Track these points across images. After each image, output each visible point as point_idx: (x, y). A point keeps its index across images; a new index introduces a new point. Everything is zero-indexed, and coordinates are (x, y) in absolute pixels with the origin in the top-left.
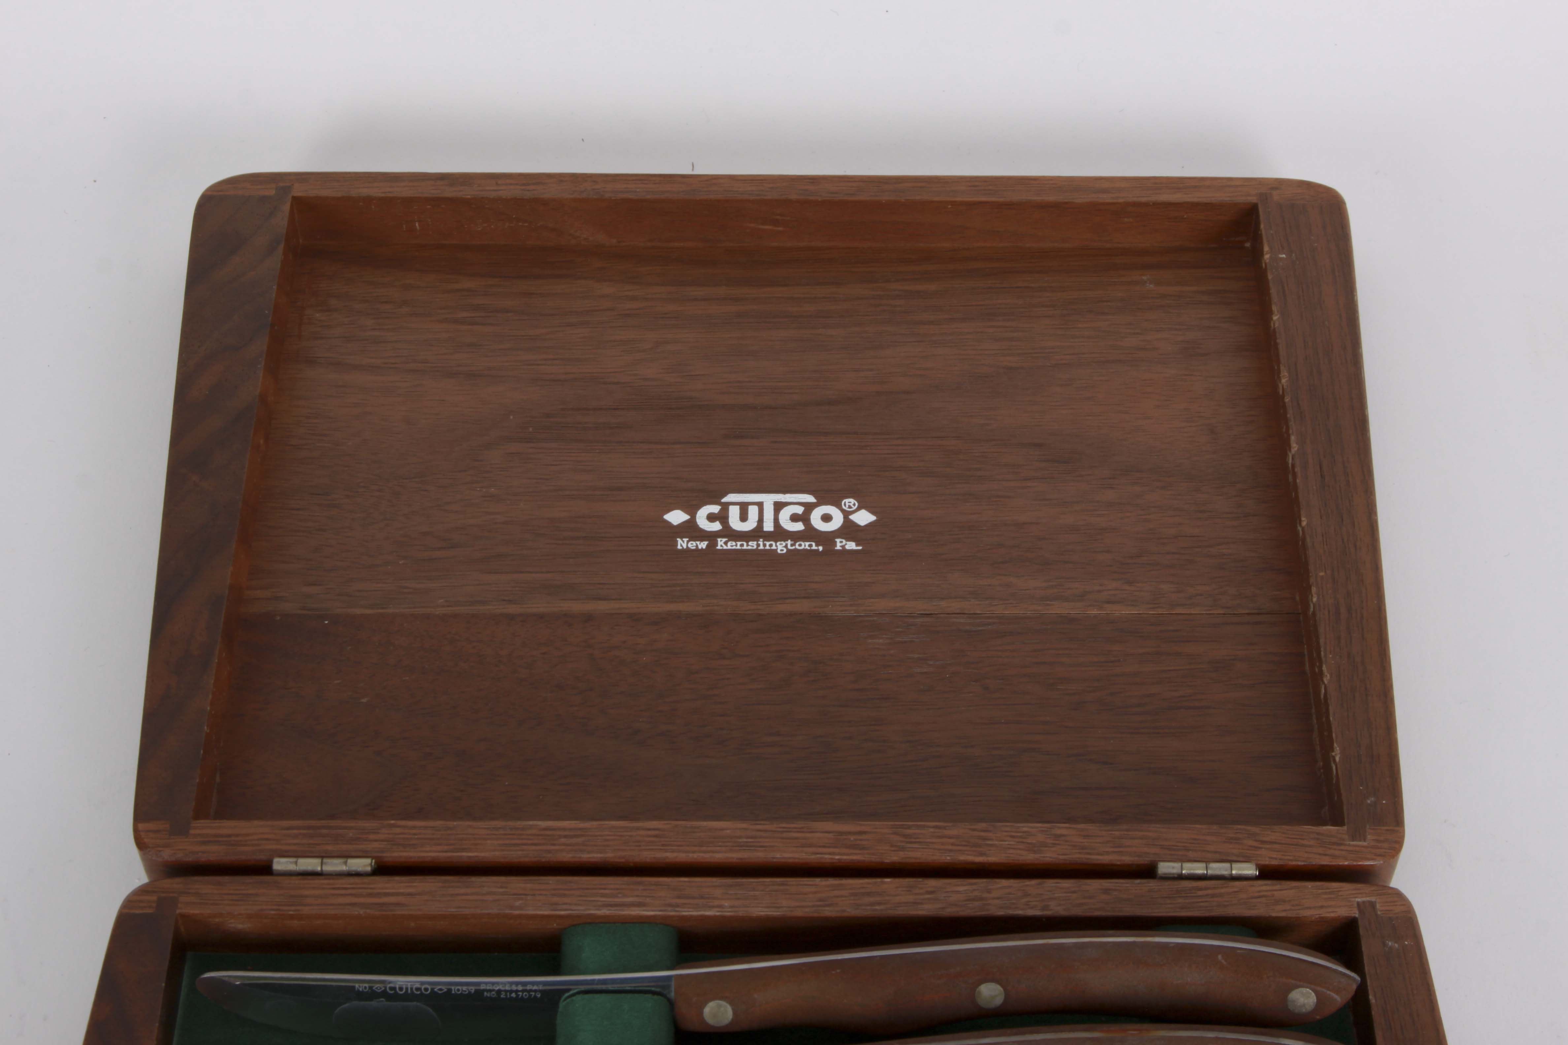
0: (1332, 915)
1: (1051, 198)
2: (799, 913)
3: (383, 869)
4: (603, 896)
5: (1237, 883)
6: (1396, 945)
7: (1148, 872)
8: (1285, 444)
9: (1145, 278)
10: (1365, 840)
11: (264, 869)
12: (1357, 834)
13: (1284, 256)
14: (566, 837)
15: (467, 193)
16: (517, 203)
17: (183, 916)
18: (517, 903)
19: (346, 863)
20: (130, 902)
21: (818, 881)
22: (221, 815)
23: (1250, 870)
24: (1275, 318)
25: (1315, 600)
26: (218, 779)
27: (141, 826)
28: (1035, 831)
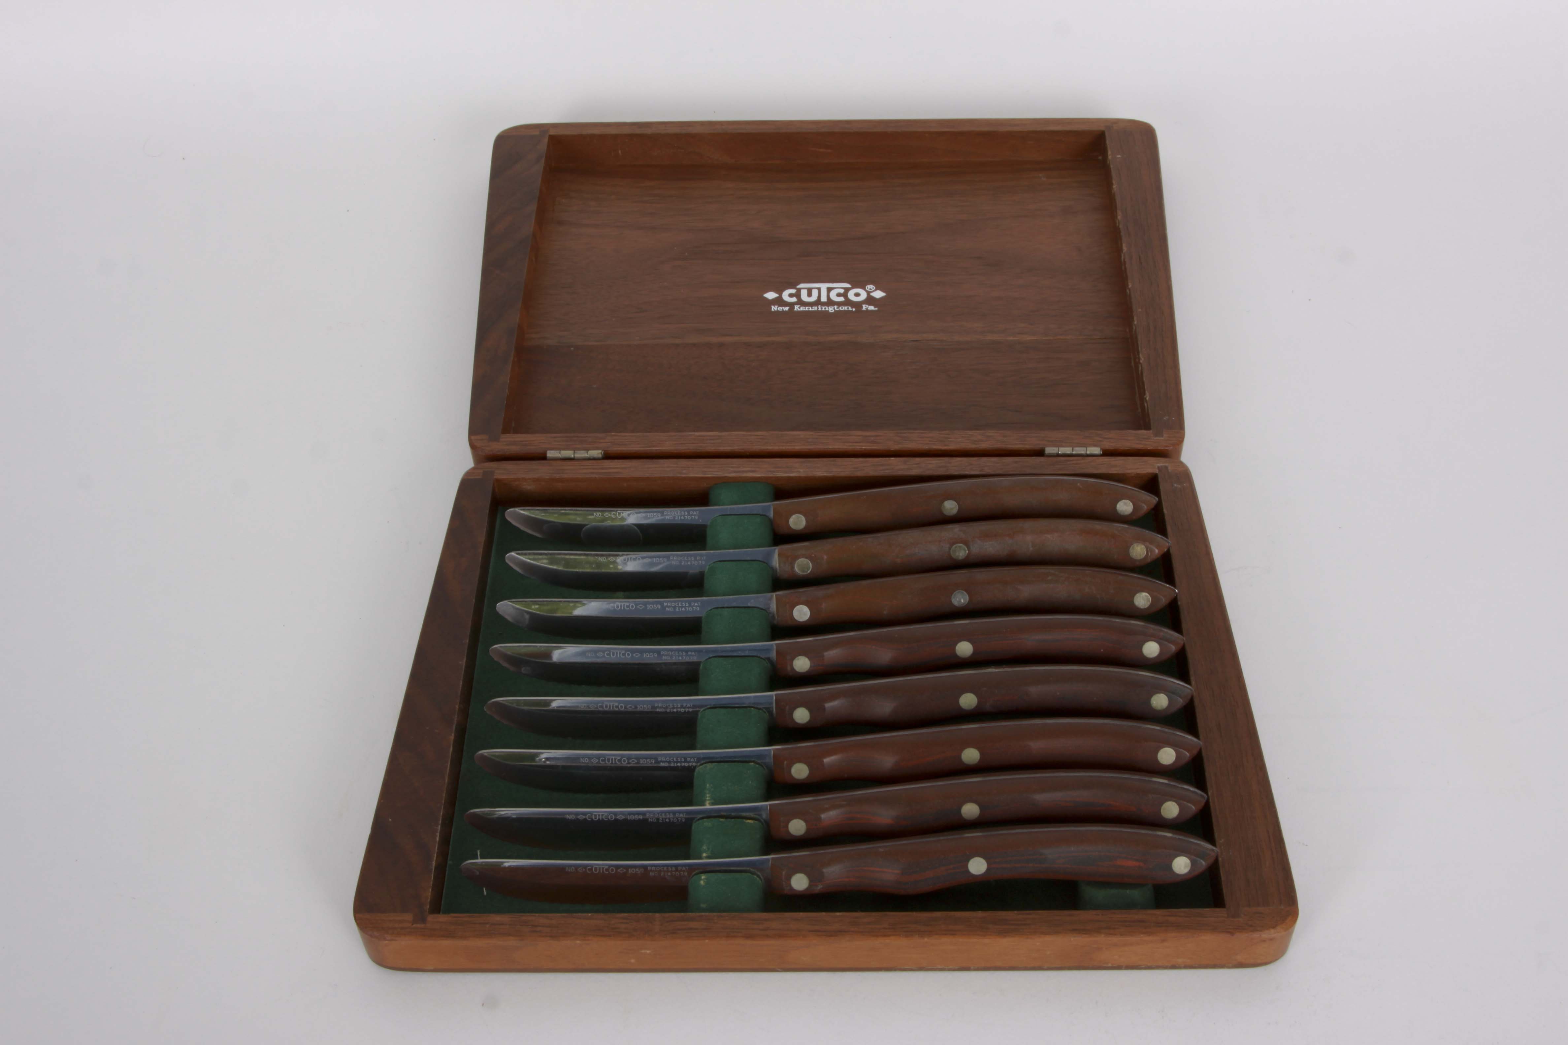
0: (1144, 472)
1: (986, 129)
2: (843, 474)
3: (608, 456)
4: (732, 467)
5: (1090, 458)
6: (1179, 486)
7: (1040, 453)
8: (1119, 250)
9: (1040, 175)
10: (1162, 437)
11: (543, 457)
12: (1158, 434)
13: (1119, 156)
14: (710, 439)
15: (649, 131)
16: (678, 137)
17: (497, 480)
18: (684, 472)
19: (587, 453)
20: (468, 474)
21: (853, 459)
22: (516, 431)
23: (1097, 451)
24: (1114, 187)
25: (1135, 323)
26: (513, 425)
27: (473, 437)
28: (977, 435)
